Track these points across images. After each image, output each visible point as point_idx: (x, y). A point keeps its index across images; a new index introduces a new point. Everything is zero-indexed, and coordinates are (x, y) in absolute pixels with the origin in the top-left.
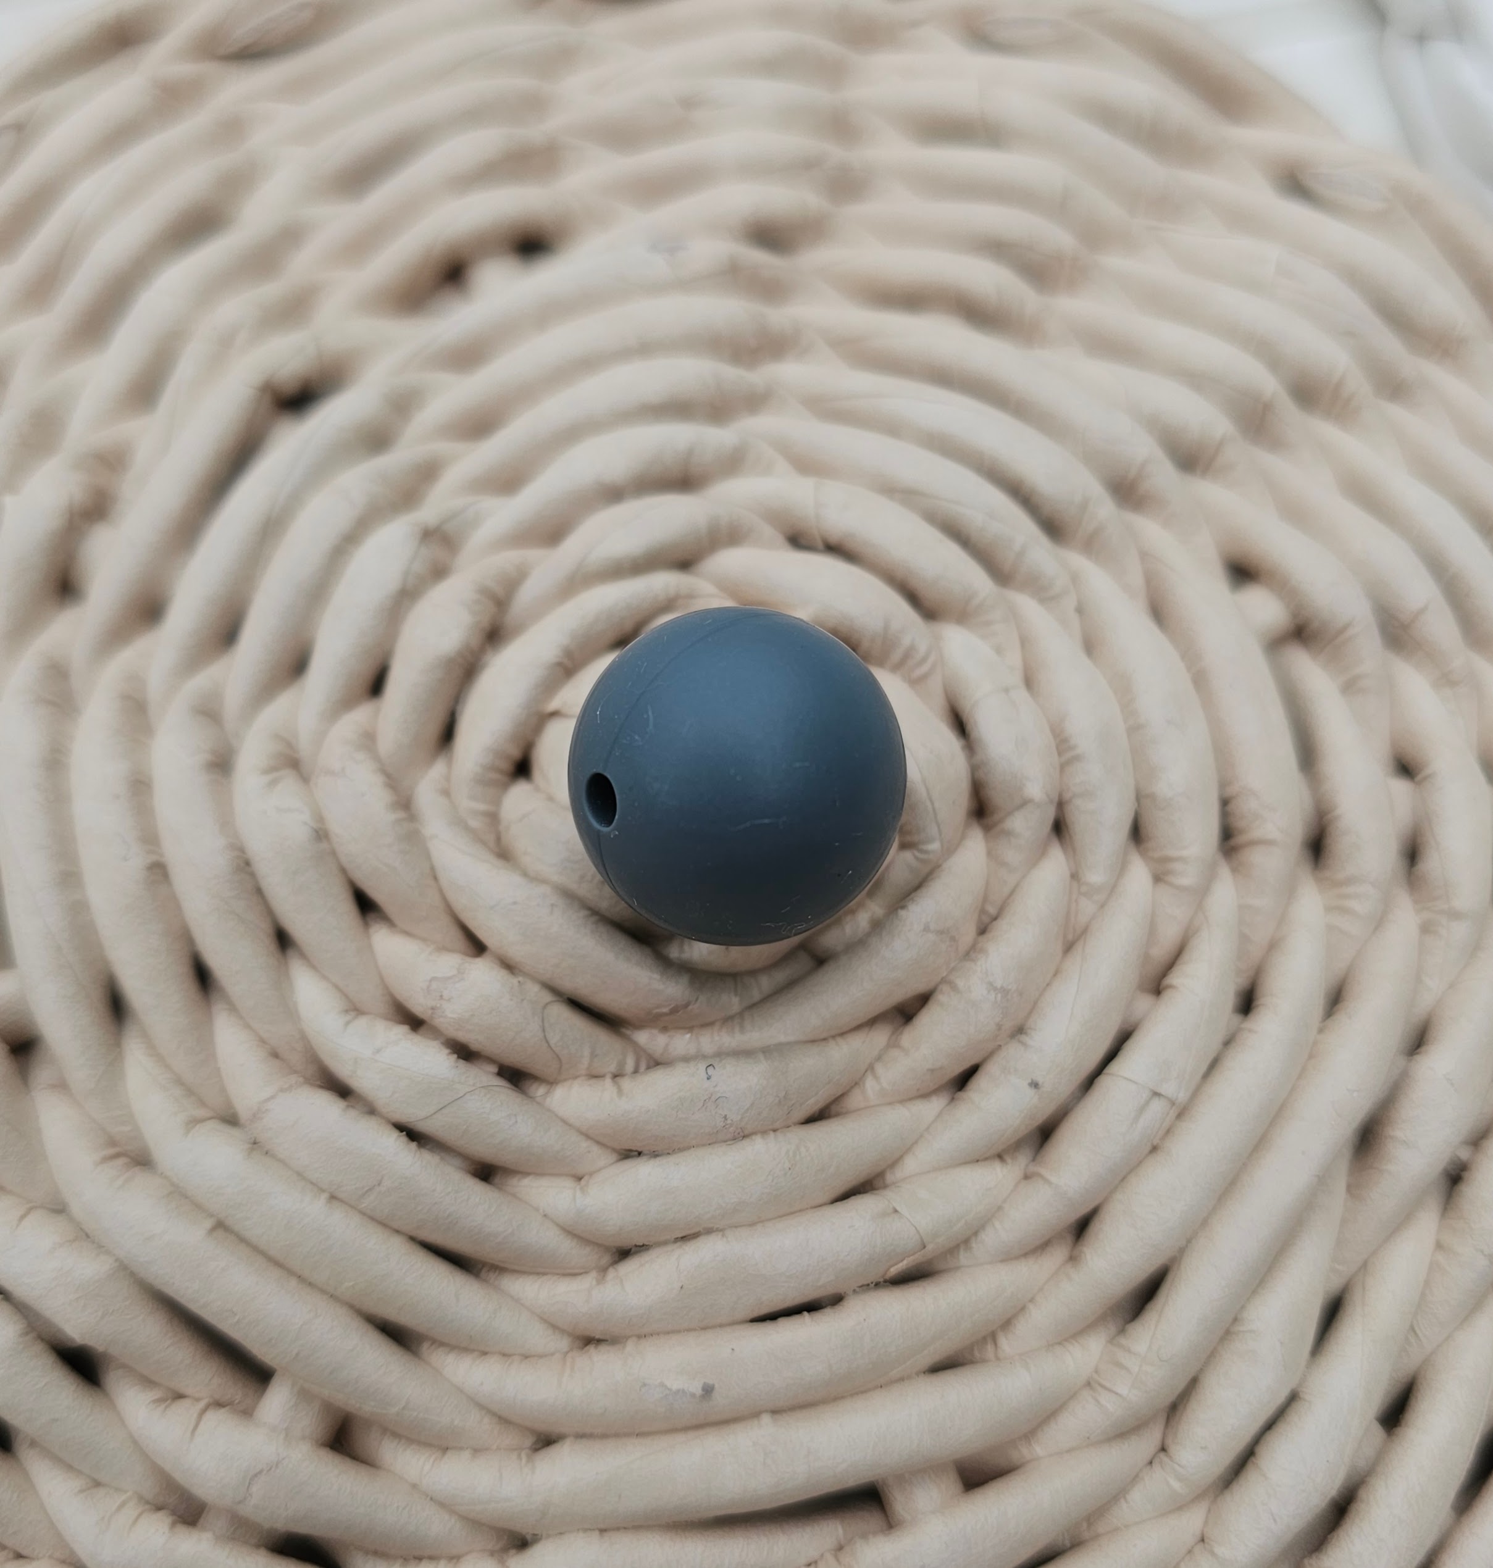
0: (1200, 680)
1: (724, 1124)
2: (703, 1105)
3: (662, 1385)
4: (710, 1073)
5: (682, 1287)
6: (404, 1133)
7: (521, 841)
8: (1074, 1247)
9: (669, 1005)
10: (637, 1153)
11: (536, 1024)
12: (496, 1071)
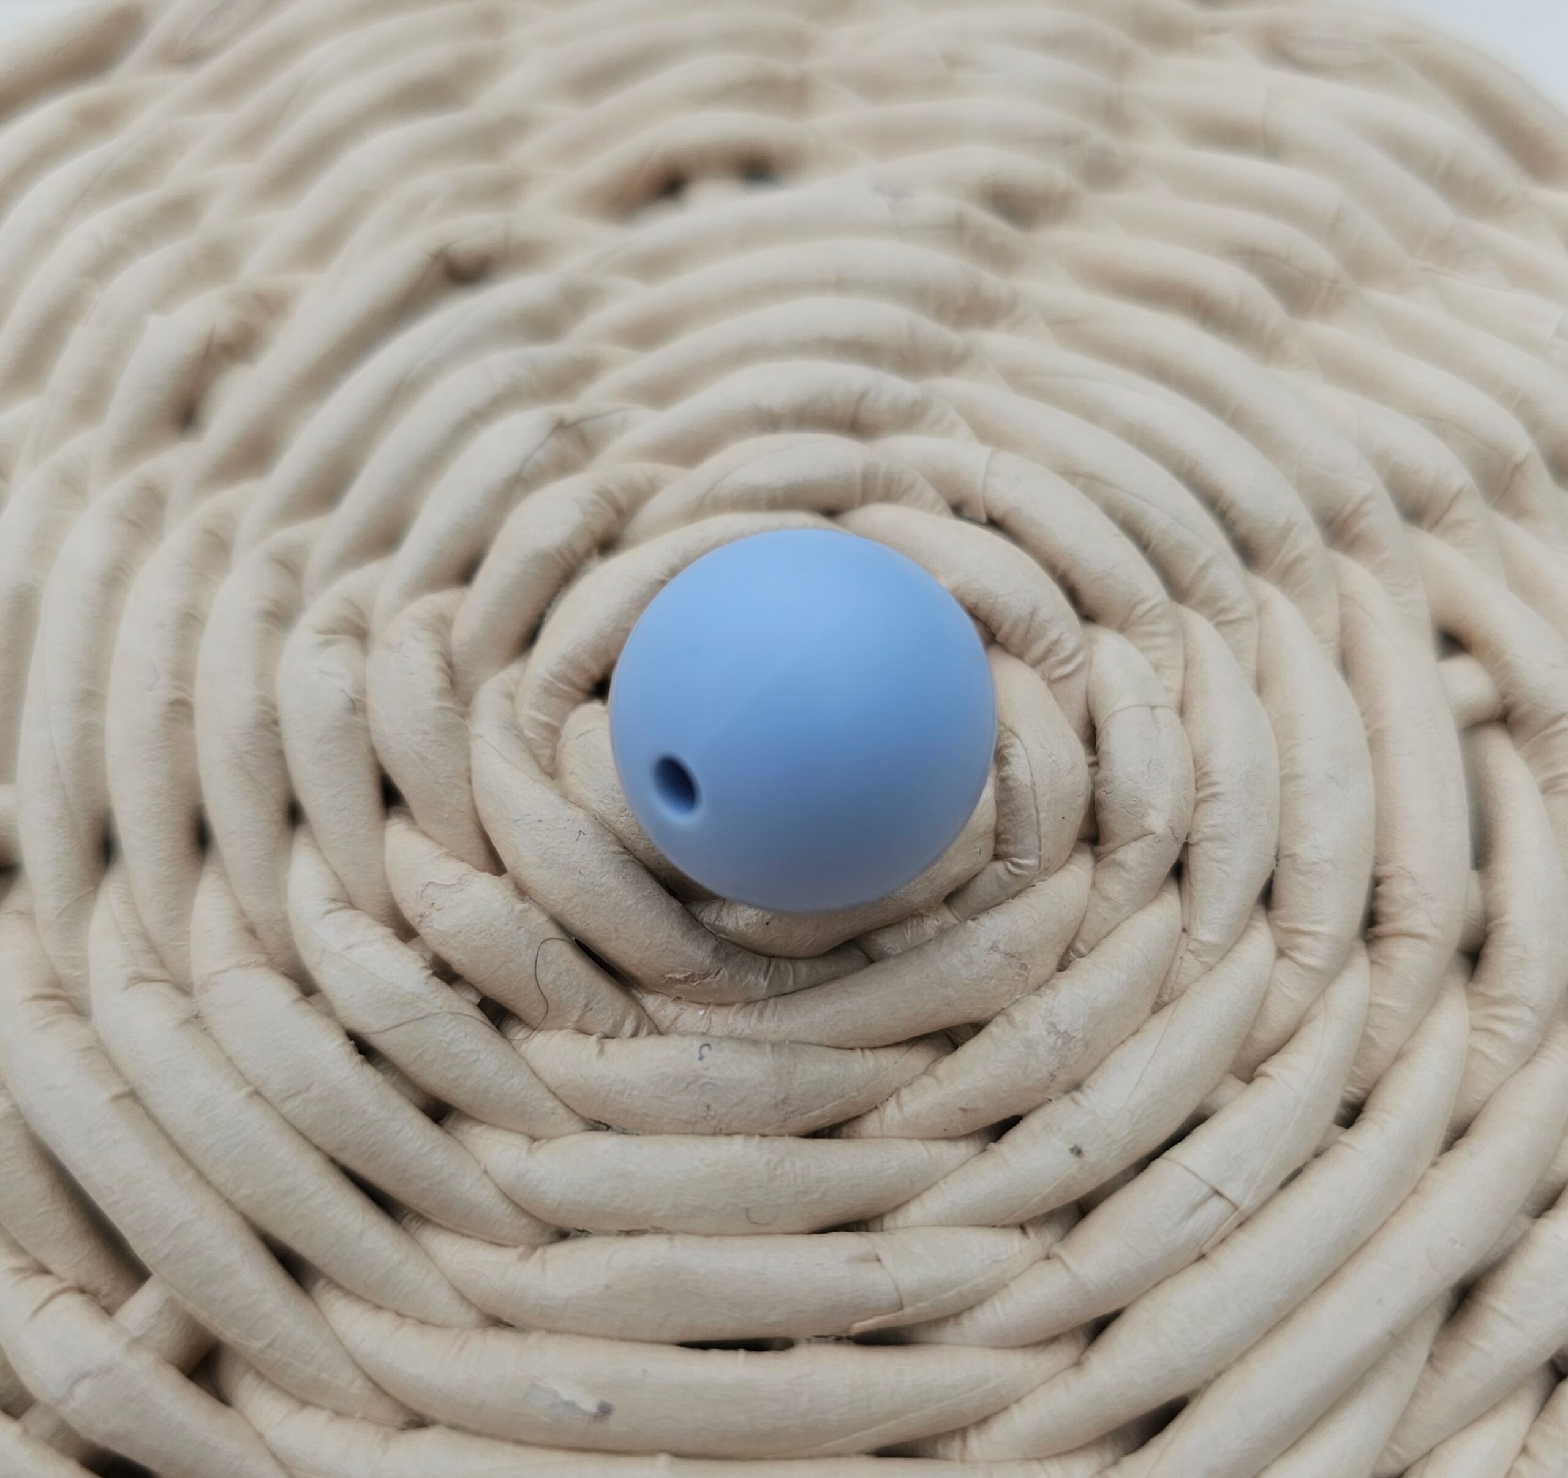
2: (687, 1088)
3: (553, 1391)
4: (703, 1054)
6: (353, 1042)
7: (573, 760)
8: (1084, 1351)
9: (685, 972)
10: (605, 1127)
11: (528, 957)
12: (477, 1001)
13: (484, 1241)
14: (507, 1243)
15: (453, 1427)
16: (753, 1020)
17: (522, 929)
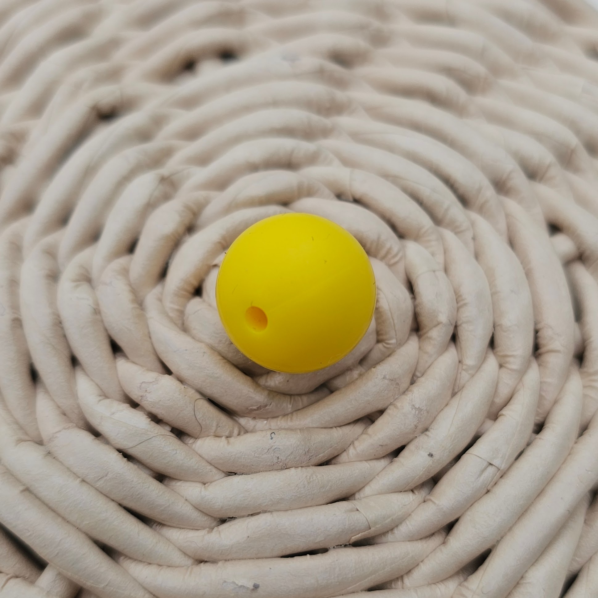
0: (528, 274)
1: (277, 461)
2: (268, 451)
3: (234, 583)
4: (272, 437)
5: (248, 537)
6: (121, 453)
7: (193, 323)
8: (446, 537)
9: (257, 405)
10: (234, 474)
11: (191, 407)
12: (170, 430)
13: (190, 529)
14: (199, 529)
16: (289, 421)
17: (186, 396)
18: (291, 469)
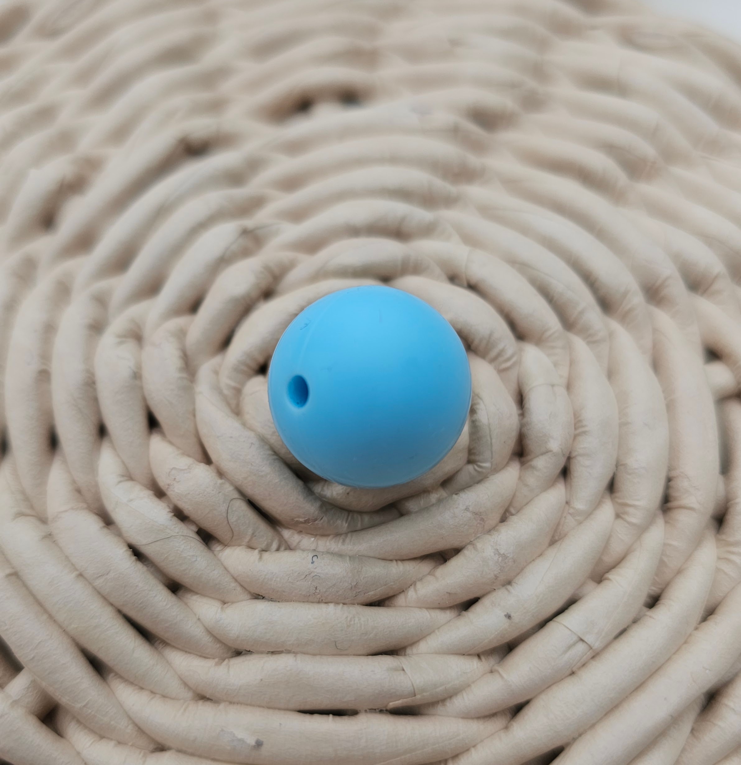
0: (670, 406)
1: (315, 592)
2: (305, 578)
3: (232, 733)
4: (314, 560)
5: (261, 680)
6: (131, 550)
7: (248, 406)
8: (509, 722)
9: (304, 517)
10: (262, 597)
11: (223, 508)
12: (196, 530)
13: (197, 655)
14: (209, 656)
15: (180, 751)
16: (340, 544)
17: (221, 493)
18: (330, 604)
